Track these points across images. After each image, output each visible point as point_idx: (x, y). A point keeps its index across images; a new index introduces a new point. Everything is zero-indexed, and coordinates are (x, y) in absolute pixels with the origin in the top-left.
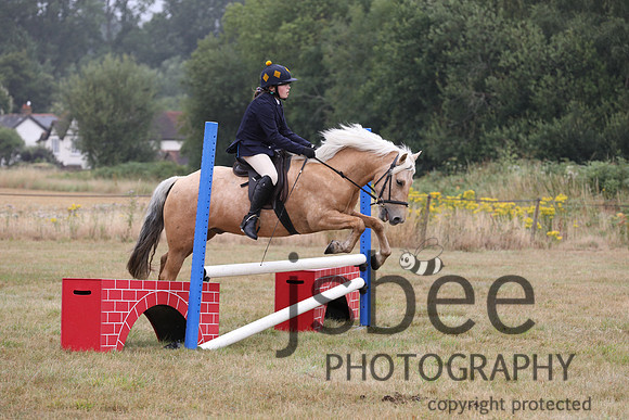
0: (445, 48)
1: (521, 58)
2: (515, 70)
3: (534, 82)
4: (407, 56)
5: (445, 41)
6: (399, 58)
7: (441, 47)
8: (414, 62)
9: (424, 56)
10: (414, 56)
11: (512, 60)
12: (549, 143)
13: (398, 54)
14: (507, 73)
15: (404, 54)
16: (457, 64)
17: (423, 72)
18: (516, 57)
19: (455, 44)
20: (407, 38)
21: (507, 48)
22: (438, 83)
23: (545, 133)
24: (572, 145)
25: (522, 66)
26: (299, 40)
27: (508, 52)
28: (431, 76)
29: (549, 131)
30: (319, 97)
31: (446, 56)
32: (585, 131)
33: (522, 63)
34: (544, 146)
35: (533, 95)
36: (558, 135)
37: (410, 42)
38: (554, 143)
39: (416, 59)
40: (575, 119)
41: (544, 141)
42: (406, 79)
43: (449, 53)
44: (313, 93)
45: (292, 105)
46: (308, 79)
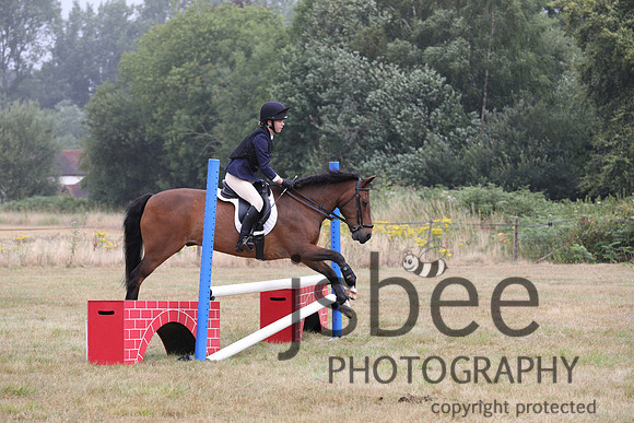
26: (187, 82)
30: (206, 134)
44: (200, 130)
45: (182, 140)
46: (194, 117)
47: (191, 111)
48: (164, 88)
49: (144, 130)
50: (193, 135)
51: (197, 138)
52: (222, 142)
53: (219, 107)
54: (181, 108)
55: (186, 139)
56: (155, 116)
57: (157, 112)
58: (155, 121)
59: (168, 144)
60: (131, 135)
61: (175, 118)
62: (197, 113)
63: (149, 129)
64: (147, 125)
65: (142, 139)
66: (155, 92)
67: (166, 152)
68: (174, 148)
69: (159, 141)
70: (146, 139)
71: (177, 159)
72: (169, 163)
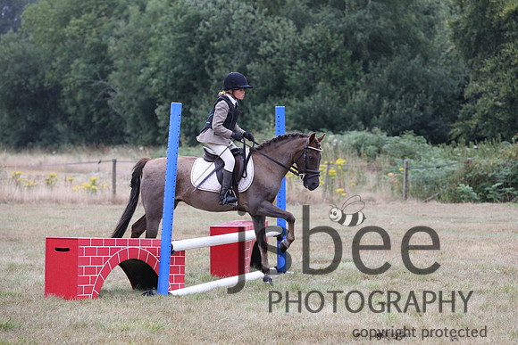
0: (213, 40)
1: (277, 46)
2: (271, 57)
3: (289, 67)
4: (180, 46)
5: (212, 33)
6: (174, 48)
7: (209, 39)
8: (186, 52)
9: (196, 46)
10: (186, 47)
11: (269, 48)
12: (302, 117)
13: (173, 44)
14: (265, 60)
15: (178, 45)
16: (223, 53)
17: (194, 59)
18: (273, 46)
19: (220, 36)
20: (181, 31)
21: (265, 39)
22: (206, 68)
23: (299, 109)
24: (320, 118)
25: (278, 54)
26: (85, 33)
27: (265, 42)
28: (201, 63)
29: (301, 107)
30: (101, 81)
31: (213, 47)
32: (331, 107)
33: (278, 50)
34: (297, 120)
35: (288, 77)
36: (309, 110)
37: (184, 35)
38: (305, 117)
39: (189, 49)
40: (323, 97)
41: (298, 116)
42: (180, 66)
43: (215, 44)
44: (96, 78)
45: (79, 87)
46: (91, 66)
47: (88, 60)
48: (63, 39)
49: (43, 77)
50: (91, 83)
51: (93, 85)
52: (118, 89)
53: (115, 56)
54: (78, 57)
55: (83, 86)
56: (54, 64)
57: (56, 61)
58: (54, 69)
59: (66, 91)
60: (32, 81)
61: (73, 66)
62: (94, 62)
63: (49, 75)
64: (46, 71)
65: (41, 86)
66: (55, 41)
67: (64, 97)
68: (71, 95)
69: (58, 88)
70: (46, 85)
71: (74, 104)
72: (66, 108)
